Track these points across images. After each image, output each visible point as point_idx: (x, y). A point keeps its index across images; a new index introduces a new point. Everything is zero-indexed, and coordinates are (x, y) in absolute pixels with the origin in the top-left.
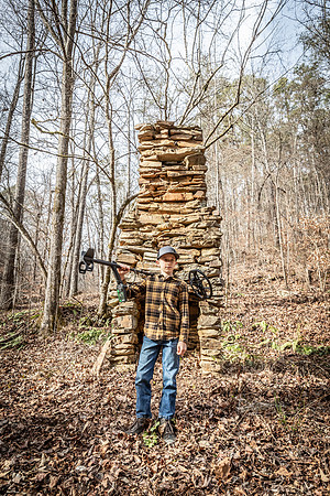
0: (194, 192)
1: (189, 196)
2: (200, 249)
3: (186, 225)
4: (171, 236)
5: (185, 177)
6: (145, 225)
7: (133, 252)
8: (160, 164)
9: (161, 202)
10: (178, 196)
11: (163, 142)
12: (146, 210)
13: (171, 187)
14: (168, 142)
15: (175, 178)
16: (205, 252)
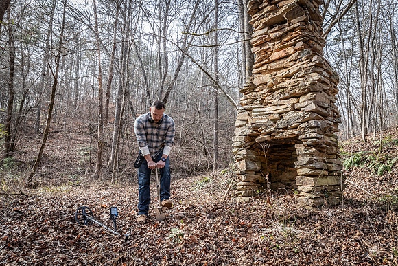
0: (294, 45)
1: (291, 50)
3: (290, 77)
4: (273, 91)
5: (286, 34)
6: (258, 86)
7: (247, 110)
9: (270, 63)
10: (282, 53)
11: (265, 10)
12: (259, 73)
13: (276, 47)
14: (269, 8)
15: (280, 38)
16: (302, 99)
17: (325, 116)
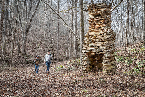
1: (102, 26)
5: (100, 20)
7: (87, 44)
9: (94, 28)
10: (98, 26)
12: (91, 31)
14: (95, 10)
16: (105, 43)
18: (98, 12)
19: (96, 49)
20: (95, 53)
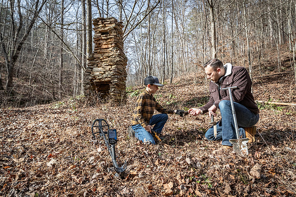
0: (111, 44)
1: (110, 46)
2: (111, 66)
3: (109, 57)
4: (102, 62)
5: (108, 39)
6: (95, 58)
7: (90, 68)
8: (100, 34)
9: (101, 49)
10: (106, 46)
11: (100, 26)
12: (96, 52)
13: (104, 43)
14: (101, 25)
15: (106, 40)
16: (113, 67)
17: (121, 74)
18: (106, 29)
19: (102, 74)
20: (100, 79)
